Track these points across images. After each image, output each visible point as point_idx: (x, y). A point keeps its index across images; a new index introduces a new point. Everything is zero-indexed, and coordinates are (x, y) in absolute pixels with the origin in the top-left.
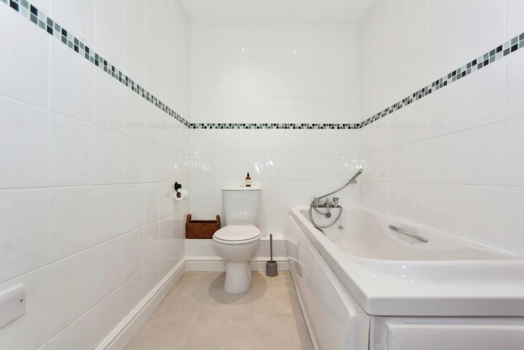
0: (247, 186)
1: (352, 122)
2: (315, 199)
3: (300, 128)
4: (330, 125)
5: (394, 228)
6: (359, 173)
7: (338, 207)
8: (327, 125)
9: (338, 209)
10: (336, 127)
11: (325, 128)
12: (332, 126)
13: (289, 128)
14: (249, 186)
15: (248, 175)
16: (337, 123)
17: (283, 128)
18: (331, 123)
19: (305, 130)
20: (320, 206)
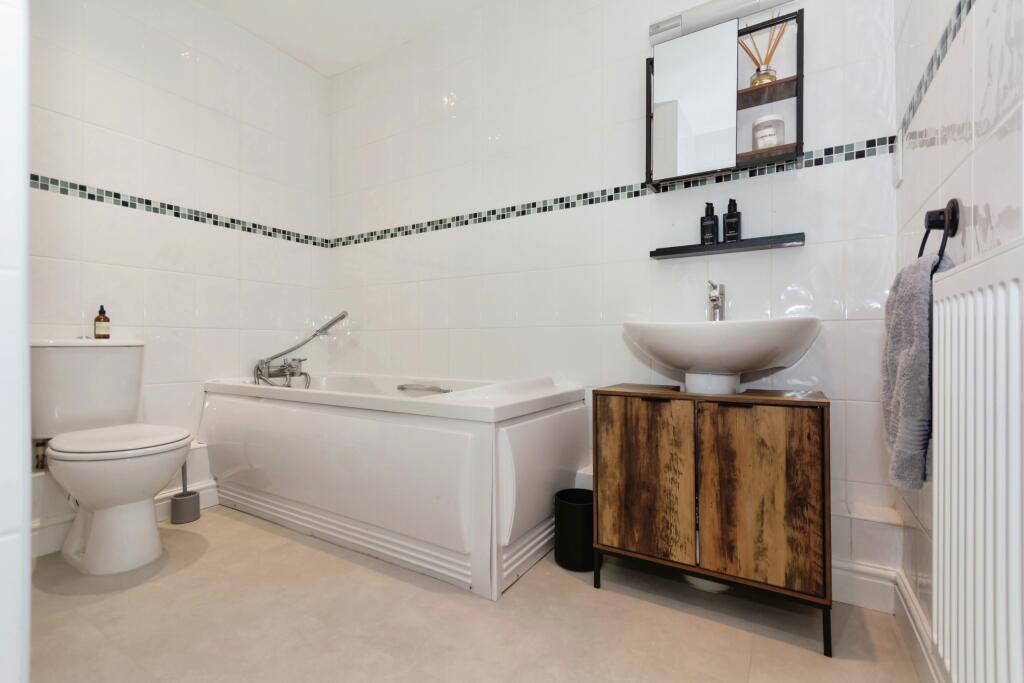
0: (98, 337)
1: (320, 235)
2: (262, 362)
3: (227, 225)
4: (284, 232)
5: (402, 388)
6: (342, 317)
7: (302, 374)
8: (279, 231)
9: (303, 377)
10: (293, 238)
11: (275, 236)
12: (287, 235)
13: (204, 221)
14: (107, 337)
15: (102, 312)
16: (296, 232)
17: (190, 218)
18: (287, 230)
19: (237, 232)
20: (271, 376)
